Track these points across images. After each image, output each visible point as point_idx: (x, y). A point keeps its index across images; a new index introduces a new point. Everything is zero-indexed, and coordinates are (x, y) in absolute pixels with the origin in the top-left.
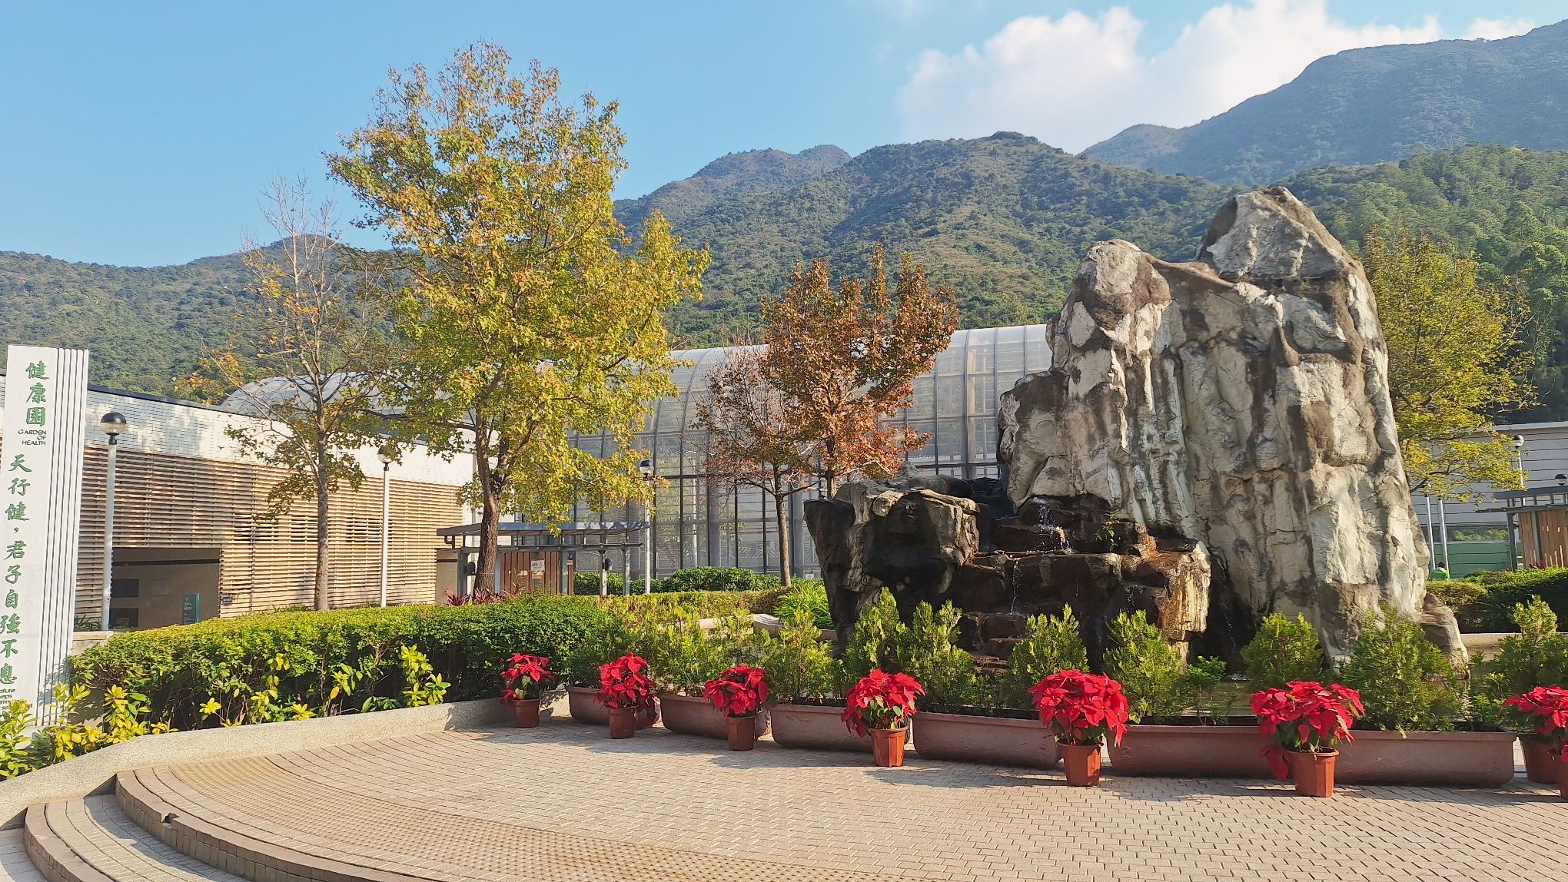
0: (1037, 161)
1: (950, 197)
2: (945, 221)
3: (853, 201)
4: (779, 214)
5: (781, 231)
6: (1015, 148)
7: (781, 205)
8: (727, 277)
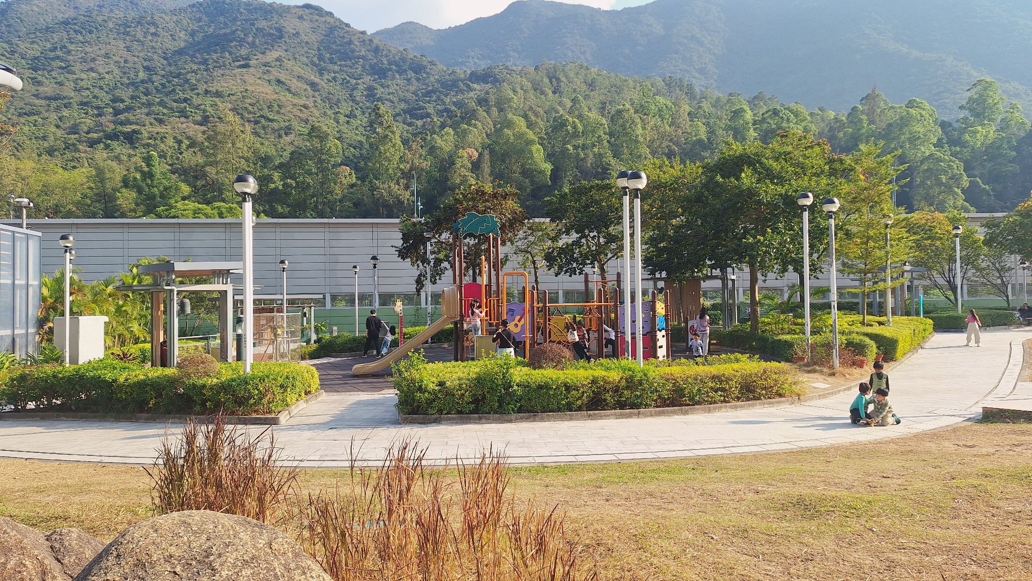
0: (332, 29)
1: (266, 43)
2: (257, 59)
3: (193, 34)
4: (128, 34)
5: (127, 47)
6: (317, 17)
7: (130, 27)
8: (70, 76)
